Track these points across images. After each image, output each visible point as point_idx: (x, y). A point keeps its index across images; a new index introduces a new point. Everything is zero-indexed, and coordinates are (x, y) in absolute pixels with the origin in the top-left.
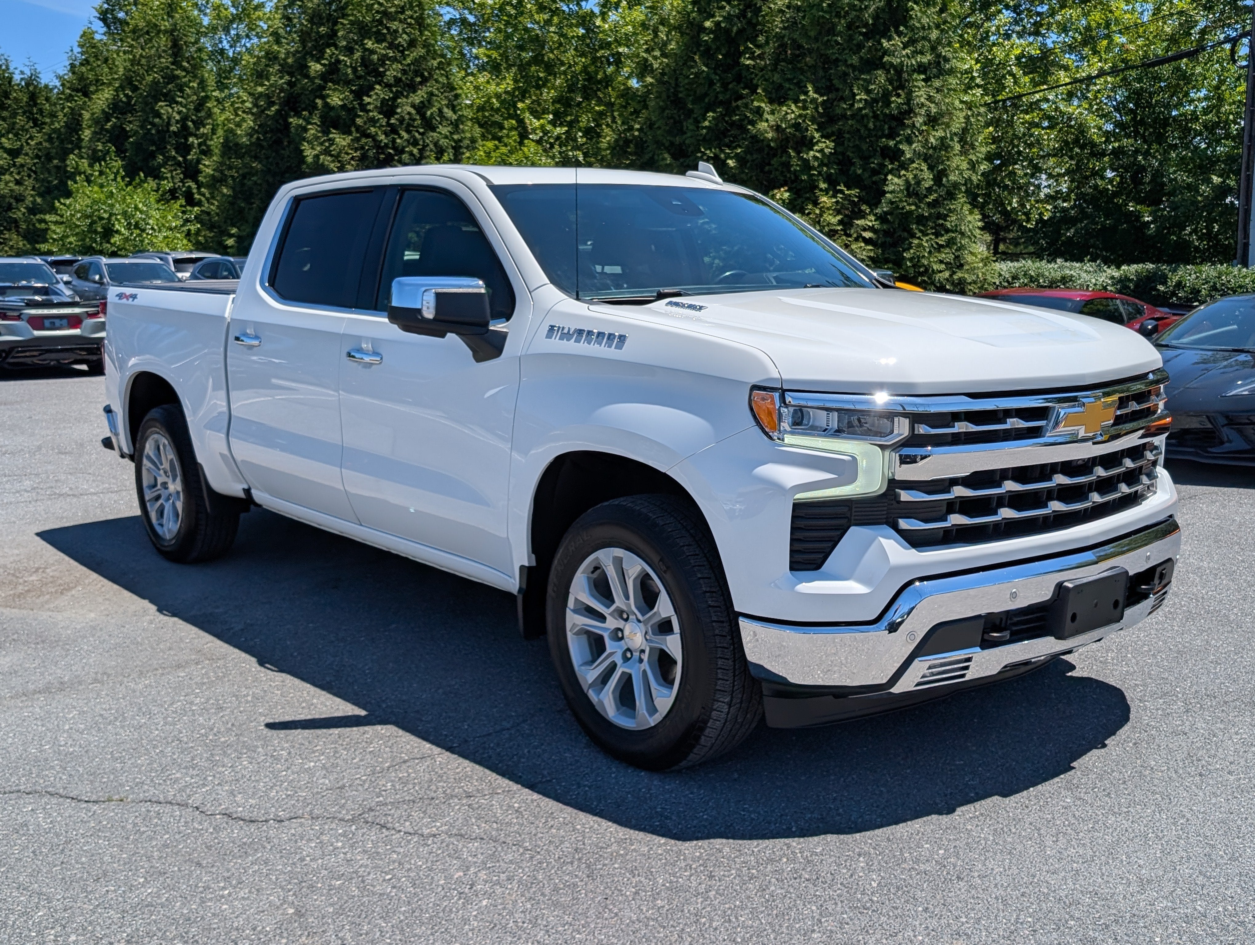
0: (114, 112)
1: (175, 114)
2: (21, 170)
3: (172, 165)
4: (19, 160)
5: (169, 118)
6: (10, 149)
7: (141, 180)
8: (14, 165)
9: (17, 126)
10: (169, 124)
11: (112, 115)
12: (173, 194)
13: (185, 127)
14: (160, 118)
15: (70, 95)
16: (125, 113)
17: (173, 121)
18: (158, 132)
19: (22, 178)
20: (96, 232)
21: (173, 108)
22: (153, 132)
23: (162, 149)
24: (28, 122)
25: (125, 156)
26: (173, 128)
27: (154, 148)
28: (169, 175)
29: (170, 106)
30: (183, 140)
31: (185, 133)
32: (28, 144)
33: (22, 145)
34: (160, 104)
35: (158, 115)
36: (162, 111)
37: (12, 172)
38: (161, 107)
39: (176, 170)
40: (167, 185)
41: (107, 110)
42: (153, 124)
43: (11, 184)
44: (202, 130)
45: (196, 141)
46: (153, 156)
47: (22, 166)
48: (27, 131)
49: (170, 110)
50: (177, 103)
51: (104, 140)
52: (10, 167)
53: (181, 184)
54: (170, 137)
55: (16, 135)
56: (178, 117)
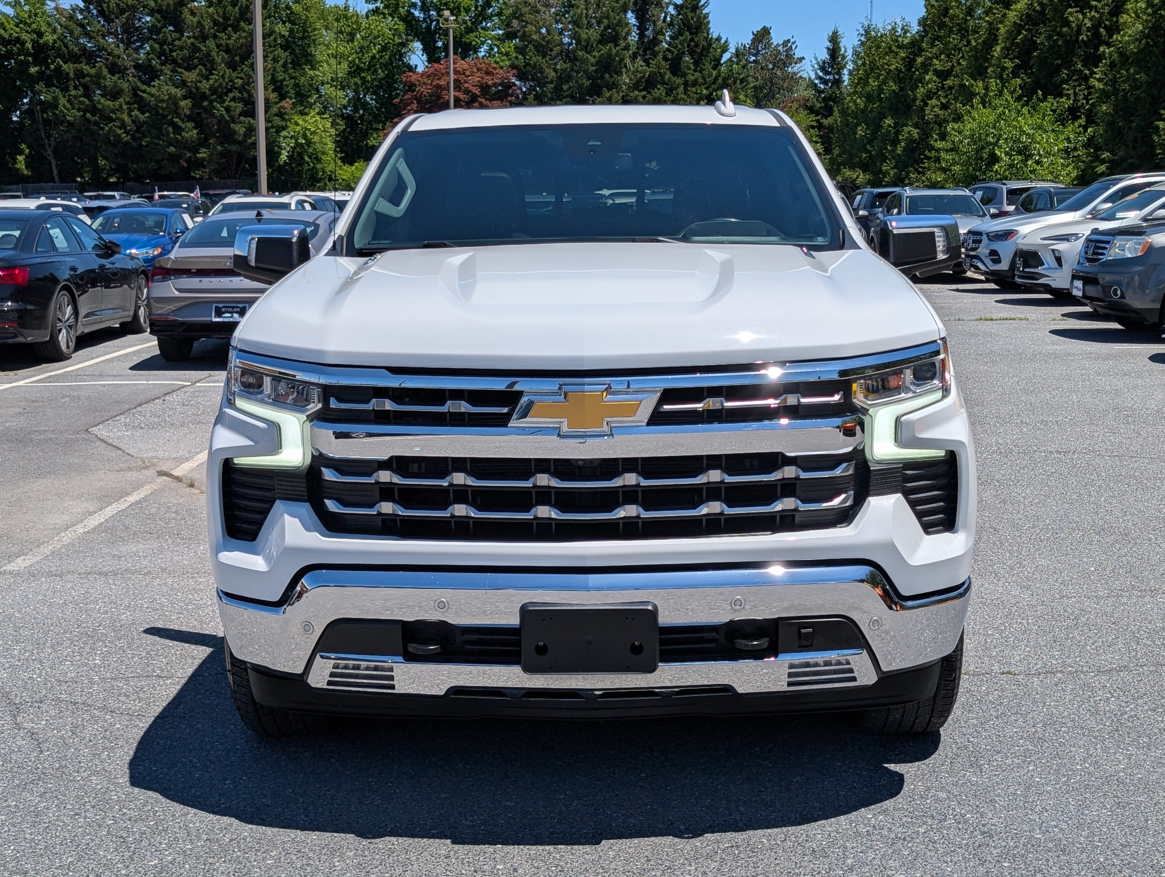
0: (1025, 24)
1: (1086, 21)
2: (949, 93)
3: (1076, 80)
4: (949, 82)
5: (1079, 27)
6: (942, 71)
7: (1039, 99)
8: (943, 88)
9: (951, 45)
10: (1079, 32)
11: (1023, 27)
12: (1073, 113)
13: (1096, 35)
14: (1069, 26)
15: (990, 7)
16: (1038, 24)
17: (1084, 29)
18: (1066, 42)
19: (947, 102)
20: (981, 159)
21: (1084, 15)
22: (1060, 43)
23: (1068, 63)
24: (962, 40)
25: (1032, 73)
26: (1083, 37)
27: (1059, 62)
28: (1071, 92)
29: (1081, 11)
30: (1092, 51)
31: (1096, 41)
32: (959, 64)
33: (953, 65)
34: (1070, 10)
35: (1067, 23)
36: (1071, 19)
37: (939, 96)
38: (1071, 14)
39: (1080, 85)
40: (1066, 103)
41: (1019, 22)
42: (1061, 35)
43: (936, 109)
44: (1115, 36)
45: (1107, 50)
46: (1057, 70)
47: (951, 88)
48: (960, 50)
49: (1081, 17)
50: (1091, 8)
51: (1011, 56)
52: (939, 91)
53: (1085, 102)
54: (1079, 48)
55: (948, 56)
56: (1089, 25)
